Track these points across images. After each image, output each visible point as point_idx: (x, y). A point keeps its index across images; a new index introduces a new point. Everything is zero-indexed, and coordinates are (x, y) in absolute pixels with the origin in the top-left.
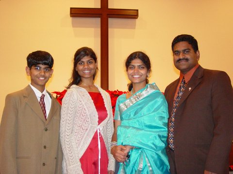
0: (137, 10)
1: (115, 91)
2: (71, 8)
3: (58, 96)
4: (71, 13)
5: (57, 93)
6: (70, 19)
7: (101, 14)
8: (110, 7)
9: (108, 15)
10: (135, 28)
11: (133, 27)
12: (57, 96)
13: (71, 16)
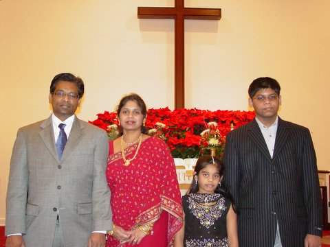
0: (220, 9)
1: (192, 109)
2: (139, 8)
4: (139, 14)
6: (137, 21)
7: (176, 15)
8: (186, 6)
9: (183, 15)
13: (139, 18)
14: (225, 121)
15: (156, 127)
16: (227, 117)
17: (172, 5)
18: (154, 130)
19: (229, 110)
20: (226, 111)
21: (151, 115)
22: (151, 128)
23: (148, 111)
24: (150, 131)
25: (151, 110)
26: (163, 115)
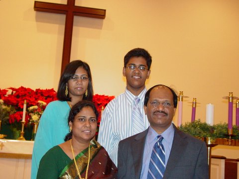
0: (105, 10)
2: (35, 2)
3: (14, 92)
4: (35, 7)
5: (13, 89)
6: (34, 13)
7: (67, 11)
8: (77, 4)
9: (74, 12)
10: (101, 29)
11: (100, 27)
12: (12, 93)
13: (35, 10)
14: (101, 104)
15: (38, 104)
16: (103, 101)
17: (65, 3)
18: (36, 107)
19: (106, 95)
20: (103, 96)
21: (37, 94)
22: (33, 105)
23: (35, 90)
24: (31, 108)
25: (38, 90)
26: (47, 95)
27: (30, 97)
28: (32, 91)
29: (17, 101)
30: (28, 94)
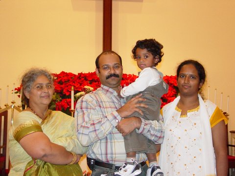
10: (142, 1)
15: (84, 90)
18: (83, 93)
21: (80, 79)
22: (80, 92)
23: (77, 75)
24: (78, 94)
25: (80, 74)
26: (91, 79)
27: (74, 82)
28: (75, 75)
29: (61, 88)
30: (71, 79)
